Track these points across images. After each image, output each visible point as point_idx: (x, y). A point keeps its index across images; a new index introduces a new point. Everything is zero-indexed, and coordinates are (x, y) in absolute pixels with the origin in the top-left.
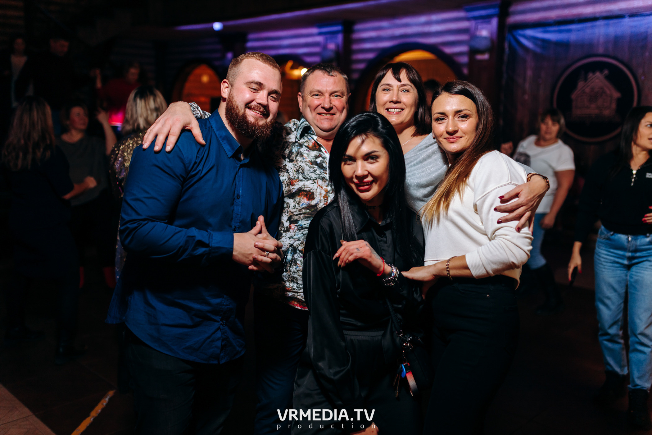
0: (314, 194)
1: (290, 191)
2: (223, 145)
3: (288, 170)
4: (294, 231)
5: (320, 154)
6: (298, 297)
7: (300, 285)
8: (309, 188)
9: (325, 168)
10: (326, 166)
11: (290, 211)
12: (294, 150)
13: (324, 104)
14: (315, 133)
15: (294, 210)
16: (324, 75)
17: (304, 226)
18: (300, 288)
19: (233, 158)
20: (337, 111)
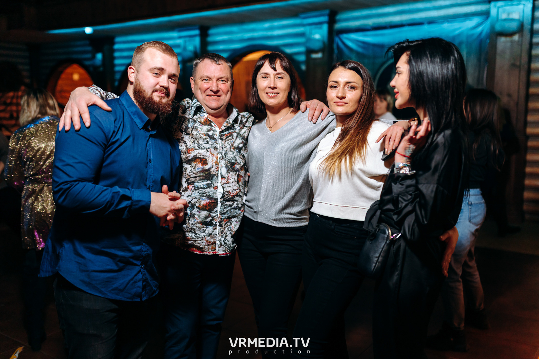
0: (207, 161)
1: (187, 158)
2: (134, 119)
3: (186, 141)
4: (192, 191)
5: (211, 128)
6: (196, 244)
7: (197, 234)
8: (203, 155)
9: (216, 139)
10: (216, 137)
11: (188, 174)
12: (189, 126)
13: (212, 88)
14: (206, 112)
15: (191, 173)
16: (212, 64)
17: (200, 187)
18: (198, 237)
19: (143, 129)
20: (223, 93)
